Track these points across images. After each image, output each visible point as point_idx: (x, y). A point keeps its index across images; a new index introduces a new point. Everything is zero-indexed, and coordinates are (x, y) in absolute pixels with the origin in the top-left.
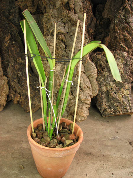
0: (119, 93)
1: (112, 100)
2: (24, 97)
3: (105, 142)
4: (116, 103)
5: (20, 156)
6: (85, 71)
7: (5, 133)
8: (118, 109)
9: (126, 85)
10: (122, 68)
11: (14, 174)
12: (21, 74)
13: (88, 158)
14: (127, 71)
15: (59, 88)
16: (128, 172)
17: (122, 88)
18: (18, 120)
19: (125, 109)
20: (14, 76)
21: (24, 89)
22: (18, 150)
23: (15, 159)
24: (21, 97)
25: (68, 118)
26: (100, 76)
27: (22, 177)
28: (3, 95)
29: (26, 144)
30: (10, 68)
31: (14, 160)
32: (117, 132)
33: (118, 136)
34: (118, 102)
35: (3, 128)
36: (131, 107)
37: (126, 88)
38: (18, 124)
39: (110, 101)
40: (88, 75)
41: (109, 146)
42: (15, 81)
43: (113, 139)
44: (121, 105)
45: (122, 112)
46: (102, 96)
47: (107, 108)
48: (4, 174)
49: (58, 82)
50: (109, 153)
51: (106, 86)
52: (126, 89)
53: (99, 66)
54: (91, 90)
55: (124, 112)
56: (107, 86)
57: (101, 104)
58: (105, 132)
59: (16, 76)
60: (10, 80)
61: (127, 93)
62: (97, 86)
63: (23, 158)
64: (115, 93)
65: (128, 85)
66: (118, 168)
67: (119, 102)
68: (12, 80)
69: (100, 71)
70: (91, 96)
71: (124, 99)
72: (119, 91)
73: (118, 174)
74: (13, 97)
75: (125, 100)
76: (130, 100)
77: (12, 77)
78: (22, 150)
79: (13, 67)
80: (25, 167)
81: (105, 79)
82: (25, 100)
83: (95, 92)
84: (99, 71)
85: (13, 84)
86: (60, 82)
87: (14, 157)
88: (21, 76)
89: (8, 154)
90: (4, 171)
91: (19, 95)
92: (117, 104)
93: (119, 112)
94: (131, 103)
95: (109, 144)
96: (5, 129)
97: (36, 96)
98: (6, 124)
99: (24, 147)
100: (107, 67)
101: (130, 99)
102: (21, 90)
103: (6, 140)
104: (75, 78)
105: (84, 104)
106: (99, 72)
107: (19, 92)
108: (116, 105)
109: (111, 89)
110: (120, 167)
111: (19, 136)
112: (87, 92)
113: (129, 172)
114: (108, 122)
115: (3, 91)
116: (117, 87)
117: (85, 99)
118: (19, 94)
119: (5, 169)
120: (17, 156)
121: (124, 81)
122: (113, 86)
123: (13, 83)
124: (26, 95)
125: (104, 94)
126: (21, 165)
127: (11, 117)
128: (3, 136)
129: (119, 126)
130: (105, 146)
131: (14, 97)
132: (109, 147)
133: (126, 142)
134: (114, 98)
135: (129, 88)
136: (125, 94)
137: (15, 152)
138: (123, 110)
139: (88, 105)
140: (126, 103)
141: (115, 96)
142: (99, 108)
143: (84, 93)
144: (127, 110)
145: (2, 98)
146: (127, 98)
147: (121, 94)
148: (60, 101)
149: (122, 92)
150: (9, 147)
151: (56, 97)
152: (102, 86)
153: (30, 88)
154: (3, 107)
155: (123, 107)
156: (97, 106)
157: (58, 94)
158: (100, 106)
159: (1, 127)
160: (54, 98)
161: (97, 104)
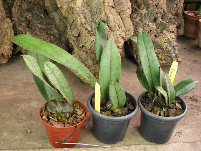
0: (162, 37)
4: (158, 49)
5: (27, 117)
6: (115, 6)
7: (9, 90)
8: (160, 57)
9: (170, 26)
10: (164, 4)
11: (17, 140)
12: (30, 16)
14: (170, 9)
15: (80, 29)
17: (165, 30)
18: (28, 75)
19: (169, 56)
20: (21, 19)
21: (35, 35)
22: (25, 110)
23: (20, 121)
25: (94, 67)
26: (136, 15)
27: (27, 143)
28: (6, 43)
29: (37, 102)
30: (15, 7)
31: (18, 122)
34: (159, 48)
35: (7, 85)
36: (176, 54)
37: (170, 30)
38: (28, 79)
40: (119, 11)
42: (23, 24)
44: (164, 52)
45: (165, 61)
48: (4, 140)
49: (79, 21)
51: (144, 28)
52: (170, 32)
53: (134, 2)
54: (124, 30)
55: (167, 60)
56: (145, 28)
59: (24, 19)
60: (16, 23)
61: (172, 37)
62: (132, 26)
63: (32, 119)
64: (156, 36)
65: (172, 26)
67: (161, 47)
68: (18, 23)
69: (136, 8)
70: (123, 38)
71: (168, 44)
72: (161, 34)
75: (169, 45)
76: (176, 46)
77: (18, 20)
78: (30, 110)
79: (20, 6)
80: (33, 130)
81: (142, 19)
83: (129, 33)
84: (134, 8)
85: (20, 29)
86: (81, 22)
87: (19, 119)
88: (31, 18)
89: (12, 116)
90: (3, 137)
92: (159, 50)
93: (162, 61)
94: (176, 49)
96: (9, 85)
98: (12, 79)
99: (33, 106)
100: (144, 3)
101: (176, 44)
103: (10, 98)
104: (102, 15)
106: (134, 10)
108: (157, 52)
109: (151, 31)
111: (27, 93)
112: (118, 33)
115: (7, 38)
116: (158, 29)
117: (116, 40)
119: (5, 134)
120: (23, 117)
121: (168, 21)
122: (153, 27)
123: (21, 27)
126: (28, 129)
127: (19, 72)
128: (6, 94)
134: (155, 42)
135: (174, 30)
136: (168, 38)
137: (21, 112)
138: (166, 57)
139: (120, 48)
140: (171, 49)
141: (155, 40)
142: (136, 57)
143: (113, 33)
144: (171, 58)
145: (6, 46)
146: (171, 43)
147: (164, 38)
148: (83, 46)
149: (165, 35)
150: (13, 107)
151: (77, 42)
152: (138, 28)
153: (44, 33)
154: (8, 59)
155: (166, 55)
156: (133, 54)
157: (80, 38)
158: (136, 54)
159: (5, 84)
160: (74, 44)
161: (132, 51)
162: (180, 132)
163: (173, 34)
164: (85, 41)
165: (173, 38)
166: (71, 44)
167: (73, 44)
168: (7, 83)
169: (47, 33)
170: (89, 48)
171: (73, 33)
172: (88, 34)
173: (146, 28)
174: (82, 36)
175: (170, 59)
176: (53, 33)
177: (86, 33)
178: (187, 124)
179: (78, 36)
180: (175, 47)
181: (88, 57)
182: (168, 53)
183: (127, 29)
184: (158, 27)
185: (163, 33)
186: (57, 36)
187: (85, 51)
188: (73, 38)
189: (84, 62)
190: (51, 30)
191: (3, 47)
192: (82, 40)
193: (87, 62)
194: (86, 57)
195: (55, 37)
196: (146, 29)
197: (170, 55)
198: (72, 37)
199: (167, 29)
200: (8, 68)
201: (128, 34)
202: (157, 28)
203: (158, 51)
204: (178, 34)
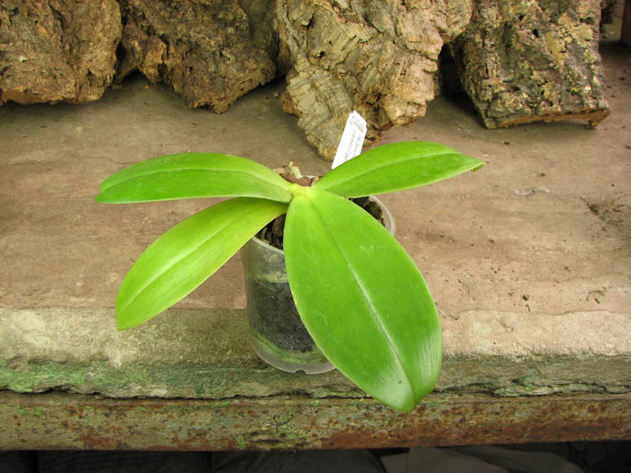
0: (553, 34)
1: (522, 61)
2: (183, 48)
3: (496, 203)
4: (541, 70)
8: (547, 94)
9: (582, 3)
13: (434, 247)
16: (583, 292)
17: (565, 14)
18: (161, 135)
21: (181, 22)
22: (163, 222)
24: (172, 50)
28: (99, 41)
32: (543, 175)
33: (547, 187)
34: (545, 67)
35: (104, 157)
36: (596, 87)
37: (582, 16)
38: (162, 146)
39: (517, 66)
41: (512, 214)
43: (527, 196)
44: (558, 79)
45: (562, 106)
46: (484, 45)
47: (503, 89)
50: (512, 236)
51: (500, 9)
52: (582, 21)
54: (442, 10)
55: (567, 104)
56: (505, 8)
57: (481, 72)
58: (498, 172)
61: (584, 35)
64: (535, 32)
65: (587, 2)
66: (548, 279)
67: (551, 65)
71: (573, 58)
72: (553, 25)
73: (549, 297)
74: (139, 49)
75: (575, 60)
76: (596, 63)
82: (187, 61)
83: (459, 18)
85: (137, 3)
90: (107, 283)
91: (161, 43)
92: (545, 73)
93: (551, 104)
94: (596, 73)
95: (512, 210)
96: (111, 160)
97: (228, 46)
98: (117, 145)
99: (183, 214)
101: (595, 56)
102: (168, 23)
105: (417, 57)
107: (161, 33)
108: (539, 78)
109: (521, 17)
110: (554, 276)
112: (428, 15)
113: (590, 293)
114: (506, 143)
115: (100, 26)
116: (543, 10)
117: (421, 36)
118: (164, 38)
122: (529, 4)
124: (190, 43)
125: (494, 40)
127: (136, 127)
129: (548, 156)
130: (499, 213)
131: (145, 51)
132: (514, 219)
133: (579, 206)
134: (533, 49)
135: (591, 15)
136: (574, 39)
137: (151, 227)
138: (564, 96)
139: (432, 60)
140: (580, 72)
141: (534, 44)
142: (474, 92)
143: (413, 17)
144: (581, 97)
145: (98, 51)
146: (582, 54)
147: (561, 38)
148: (322, 54)
149: (563, 30)
150: (125, 213)
151: (305, 42)
152: (483, 7)
153: (205, 18)
154: (103, 88)
155: (564, 88)
156: (466, 84)
157: (313, 31)
158: (476, 85)
159: (97, 155)
160: (296, 48)
161: (464, 76)
162: (599, 292)
163: (589, 26)
164: (330, 39)
165: (588, 40)
166: (288, 48)
167: (294, 48)
168: (104, 155)
169: (214, 16)
170: (342, 59)
171: (295, 16)
172: (340, 16)
173: (508, 8)
174: (321, 25)
175: (577, 102)
176: (231, 18)
177: (332, 14)
178: (620, 274)
179: (308, 26)
180: (593, 67)
181: (338, 86)
182: (570, 83)
183: (451, 7)
184: (545, 7)
185: (557, 25)
186: (244, 26)
187: (328, 70)
188: (292, 32)
189: (326, 100)
190: (227, 10)
191: (91, 53)
192: (320, 37)
193: (333, 99)
194: (330, 84)
195: (237, 29)
196: (507, 12)
197: (576, 91)
198: (291, 29)
199: (570, 10)
200: (101, 116)
201: (454, 20)
202: (539, 8)
203: (541, 75)
204: (604, 37)
